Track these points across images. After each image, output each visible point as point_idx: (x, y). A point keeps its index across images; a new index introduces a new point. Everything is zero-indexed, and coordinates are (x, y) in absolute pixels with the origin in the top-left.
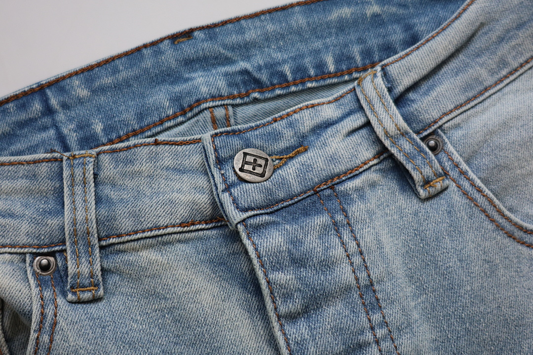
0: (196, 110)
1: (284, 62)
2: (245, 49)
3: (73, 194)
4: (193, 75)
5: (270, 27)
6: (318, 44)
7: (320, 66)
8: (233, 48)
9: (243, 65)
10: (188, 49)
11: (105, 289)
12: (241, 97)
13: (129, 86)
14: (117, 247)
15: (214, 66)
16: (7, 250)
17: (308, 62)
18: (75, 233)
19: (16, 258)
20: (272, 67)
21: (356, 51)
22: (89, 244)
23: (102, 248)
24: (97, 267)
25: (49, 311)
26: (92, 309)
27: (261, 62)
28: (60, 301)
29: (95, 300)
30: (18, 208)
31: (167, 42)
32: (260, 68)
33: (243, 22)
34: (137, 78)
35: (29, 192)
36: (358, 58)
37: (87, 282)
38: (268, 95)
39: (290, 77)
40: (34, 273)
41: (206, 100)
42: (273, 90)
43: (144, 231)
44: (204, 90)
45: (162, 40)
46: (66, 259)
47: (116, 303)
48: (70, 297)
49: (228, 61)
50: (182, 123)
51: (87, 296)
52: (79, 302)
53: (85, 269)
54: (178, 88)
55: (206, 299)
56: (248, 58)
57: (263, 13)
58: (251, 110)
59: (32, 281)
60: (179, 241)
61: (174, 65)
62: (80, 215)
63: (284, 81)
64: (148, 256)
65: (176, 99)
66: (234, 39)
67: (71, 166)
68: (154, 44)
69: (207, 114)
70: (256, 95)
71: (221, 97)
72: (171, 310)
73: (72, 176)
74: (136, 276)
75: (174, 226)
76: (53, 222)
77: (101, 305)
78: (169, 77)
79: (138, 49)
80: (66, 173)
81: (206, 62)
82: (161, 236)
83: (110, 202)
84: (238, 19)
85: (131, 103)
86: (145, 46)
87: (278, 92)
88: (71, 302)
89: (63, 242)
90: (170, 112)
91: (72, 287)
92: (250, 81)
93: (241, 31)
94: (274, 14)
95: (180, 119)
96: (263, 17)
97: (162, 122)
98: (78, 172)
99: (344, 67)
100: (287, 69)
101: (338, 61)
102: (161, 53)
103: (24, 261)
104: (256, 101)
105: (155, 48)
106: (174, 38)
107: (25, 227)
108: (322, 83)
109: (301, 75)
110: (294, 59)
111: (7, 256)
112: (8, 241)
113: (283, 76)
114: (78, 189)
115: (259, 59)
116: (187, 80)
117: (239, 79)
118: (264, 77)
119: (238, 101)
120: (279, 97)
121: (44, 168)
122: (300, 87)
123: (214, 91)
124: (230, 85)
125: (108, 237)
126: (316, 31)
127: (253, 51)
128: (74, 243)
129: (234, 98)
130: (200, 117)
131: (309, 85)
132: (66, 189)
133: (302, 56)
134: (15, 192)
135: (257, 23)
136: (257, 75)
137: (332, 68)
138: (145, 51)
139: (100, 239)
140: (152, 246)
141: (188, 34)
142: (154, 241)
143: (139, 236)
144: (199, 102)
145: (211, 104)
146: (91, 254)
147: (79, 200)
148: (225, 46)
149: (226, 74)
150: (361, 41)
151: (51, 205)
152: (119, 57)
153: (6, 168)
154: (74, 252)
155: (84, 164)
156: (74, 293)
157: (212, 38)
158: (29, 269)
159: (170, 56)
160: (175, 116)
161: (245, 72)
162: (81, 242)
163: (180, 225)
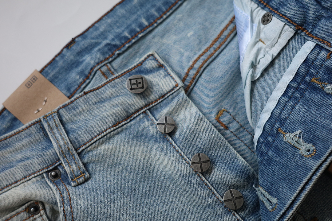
0: (93, 74)
1: (123, 31)
2: (103, 35)
3: (53, 134)
4: (84, 58)
5: (110, 21)
6: (135, 17)
7: (141, 25)
8: (97, 38)
9: (105, 42)
10: (76, 48)
11: (89, 173)
12: (110, 57)
13: (57, 78)
14: (86, 150)
15: (92, 49)
16: (33, 176)
17: (134, 26)
18: (62, 153)
19: (39, 178)
20: (118, 36)
21: (153, 11)
22: (72, 155)
23: (79, 154)
24: (80, 164)
25: (65, 194)
26: (87, 185)
27: (113, 37)
28: (69, 188)
29: (86, 180)
30: (29, 154)
31: (65, 50)
32: (113, 40)
33: (96, 25)
34: (59, 73)
35: (31, 143)
36: (156, 14)
37: (78, 173)
38: (123, 49)
39: (129, 36)
40: (51, 181)
41: (95, 67)
42: (124, 46)
43: (96, 137)
44: (92, 62)
45: (62, 50)
46: (63, 167)
47: (97, 177)
48: (73, 184)
49: (97, 44)
50: (89, 83)
51: (81, 180)
52: (79, 184)
53: (75, 167)
54: (80, 68)
55: (140, 155)
56: (106, 38)
57: (103, 17)
58: (119, 60)
59: (51, 185)
60: (116, 134)
61: (72, 58)
62: (61, 143)
63: (128, 40)
64: (104, 148)
65: (82, 73)
66: (95, 33)
67: (47, 121)
68: (59, 54)
69: (99, 73)
70: (118, 52)
71: (101, 62)
72: (125, 169)
73: (49, 125)
74: (101, 159)
75: (110, 128)
76: (49, 152)
77: (90, 181)
78: (74, 64)
79: (54, 59)
80: (46, 126)
81: (87, 50)
82: (106, 135)
83: (74, 130)
84: (93, 25)
85: (62, 85)
86: (56, 56)
87: (127, 45)
88: (75, 186)
89: (59, 160)
90: (81, 80)
91: (72, 179)
92: (112, 47)
93: (97, 29)
94: (109, 15)
95: (87, 81)
96: (104, 18)
97: (79, 87)
98: (52, 122)
99: (152, 21)
100: (126, 34)
101: (148, 19)
102: (64, 56)
103: (44, 177)
104: (119, 55)
105: (61, 55)
106: (68, 46)
107: (36, 161)
108: (145, 32)
109: (134, 33)
110: (127, 28)
111: (34, 179)
112: (31, 172)
113: (126, 38)
114: (55, 131)
115: (111, 36)
116: (82, 62)
117: (106, 49)
118: (117, 42)
119: (111, 59)
120: (129, 48)
121: (33, 129)
122: (136, 39)
123: (97, 61)
124: (103, 54)
125: (80, 147)
126: (131, 13)
127: (107, 34)
128: (64, 157)
129: (108, 59)
130: (96, 76)
131: (140, 36)
132: (49, 134)
133: (130, 25)
134: (24, 146)
135: (102, 22)
136: (114, 43)
137: (146, 23)
138: (57, 59)
139: (76, 150)
140: (103, 142)
141: (73, 41)
142: (103, 139)
143: (95, 140)
144: (92, 69)
145: (98, 67)
146: (75, 159)
147: (57, 135)
148: (93, 38)
149: (99, 50)
150: (153, 6)
151: (45, 144)
152: (46, 67)
153: (14, 137)
154: (66, 162)
155: (53, 118)
156: (74, 181)
157: (85, 38)
158: (47, 181)
159: (69, 55)
160: (84, 81)
161: (108, 44)
162: (67, 155)
163: (113, 126)
